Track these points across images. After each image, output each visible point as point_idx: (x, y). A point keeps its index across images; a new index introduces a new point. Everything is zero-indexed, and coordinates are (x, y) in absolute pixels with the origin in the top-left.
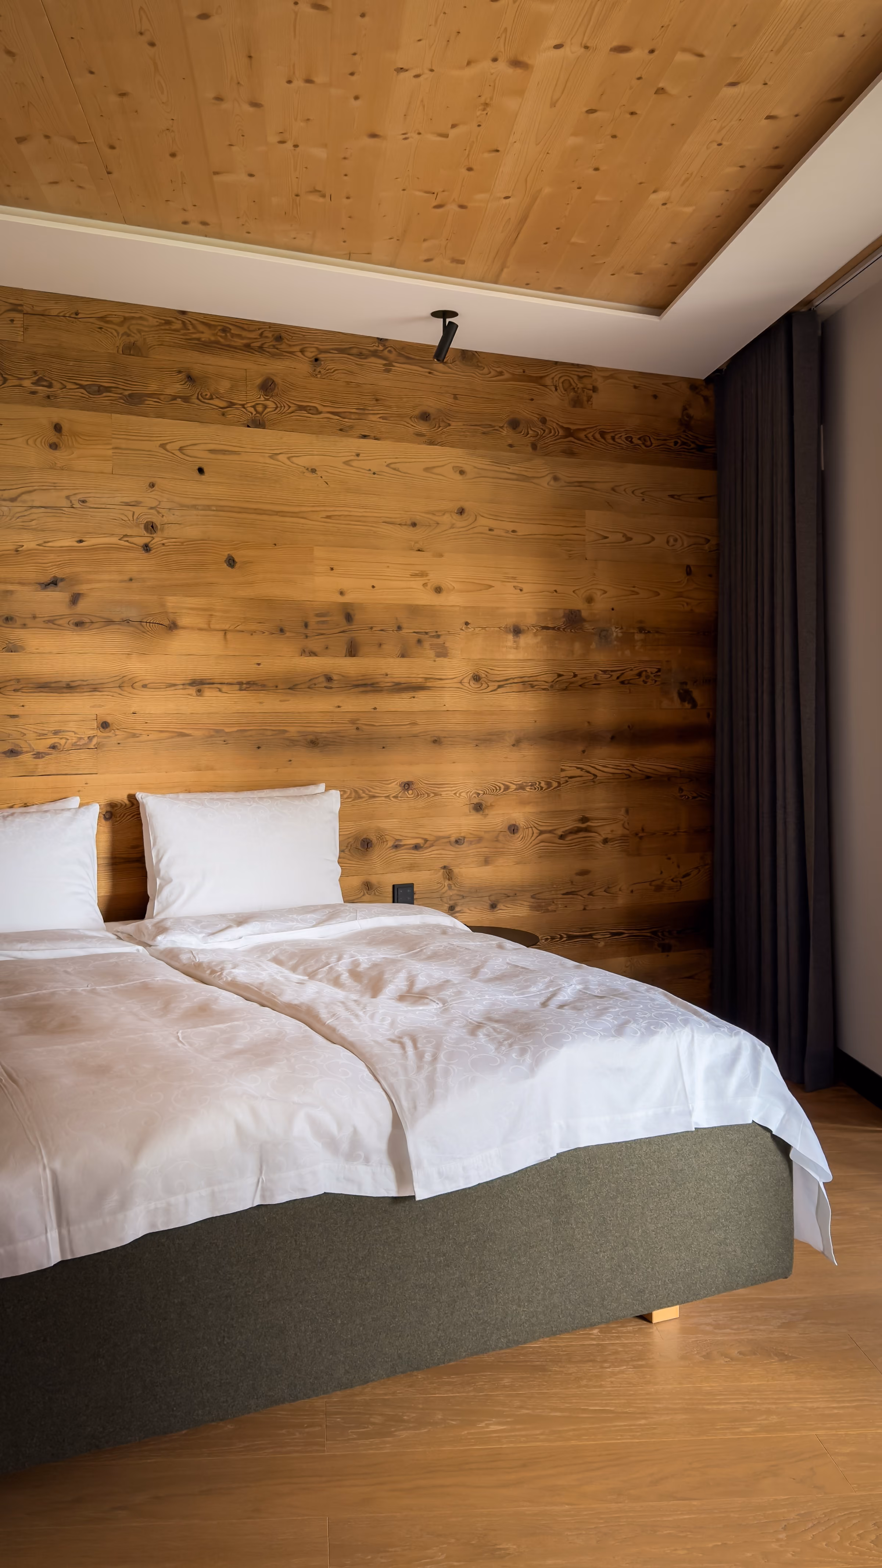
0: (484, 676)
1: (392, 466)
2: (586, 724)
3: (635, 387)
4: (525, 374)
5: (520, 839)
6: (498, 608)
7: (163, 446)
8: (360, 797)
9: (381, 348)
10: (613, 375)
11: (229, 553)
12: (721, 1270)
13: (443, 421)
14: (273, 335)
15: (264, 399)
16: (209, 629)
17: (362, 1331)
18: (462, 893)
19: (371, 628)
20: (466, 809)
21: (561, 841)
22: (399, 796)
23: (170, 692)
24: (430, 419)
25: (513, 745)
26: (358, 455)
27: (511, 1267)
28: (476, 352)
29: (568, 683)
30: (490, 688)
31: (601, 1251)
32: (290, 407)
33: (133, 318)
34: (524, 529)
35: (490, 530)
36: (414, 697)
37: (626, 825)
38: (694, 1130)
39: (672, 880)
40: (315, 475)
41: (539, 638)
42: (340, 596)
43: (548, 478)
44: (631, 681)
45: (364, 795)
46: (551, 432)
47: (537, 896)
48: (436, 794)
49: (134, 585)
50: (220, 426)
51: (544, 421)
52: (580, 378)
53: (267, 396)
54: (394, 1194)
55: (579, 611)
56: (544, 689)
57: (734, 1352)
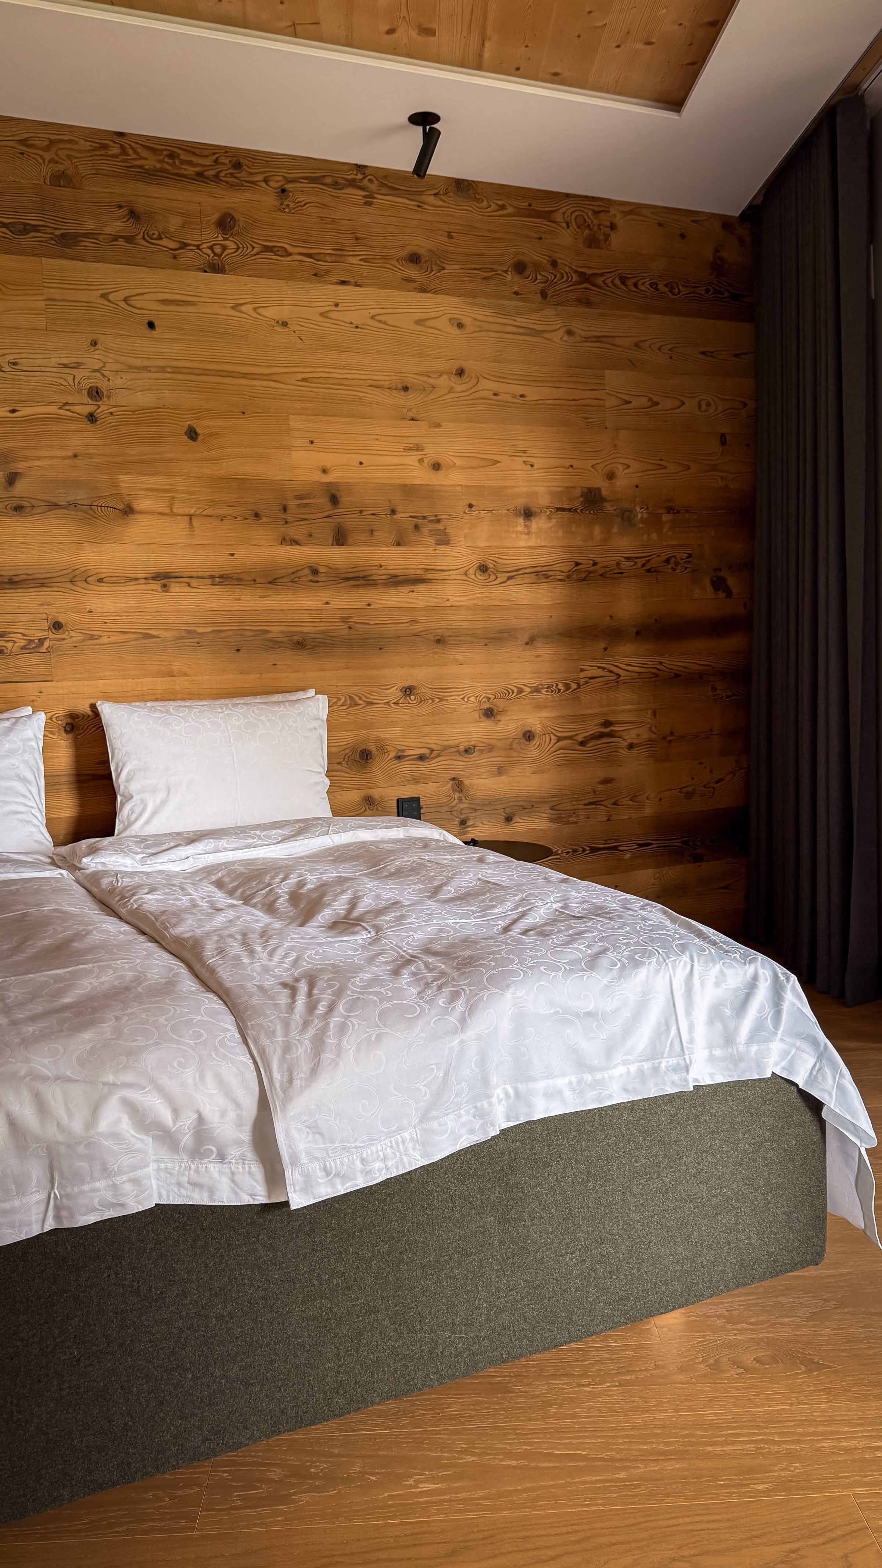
0: (491, 566)
1: (377, 318)
2: (608, 618)
3: (660, 225)
4: (532, 208)
5: (536, 746)
6: (506, 487)
7: (104, 296)
8: (357, 705)
9: (360, 176)
10: (633, 210)
11: (189, 423)
12: (731, 1263)
13: (437, 264)
14: (230, 161)
15: (222, 239)
16: (173, 514)
17: (225, 1385)
18: (474, 806)
19: (361, 512)
20: (476, 715)
21: (582, 748)
22: (400, 702)
23: (131, 586)
24: (420, 261)
25: (527, 644)
26: (337, 305)
27: (440, 1283)
28: (473, 181)
29: (587, 573)
30: (499, 580)
31: (566, 1253)
32: (254, 248)
33: (61, 141)
34: (534, 393)
35: (495, 394)
36: (413, 592)
37: (654, 729)
38: (692, 1089)
39: (704, 786)
40: (287, 329)
41: (554, 521)
42: (323, 475)
43: (561, 332)
44: (657, 569)
45: (360, 702)
46: (563, 277)
47: (557, 808)
48: (441, 700)
49: (79, 461)
50: (170, 271)
51: (554, 264)
52: (596, 213)
53: (226, 235)
54: (262, 1200)
55: (599, 489)
56: (560, 580)
57: (748, 1359)
